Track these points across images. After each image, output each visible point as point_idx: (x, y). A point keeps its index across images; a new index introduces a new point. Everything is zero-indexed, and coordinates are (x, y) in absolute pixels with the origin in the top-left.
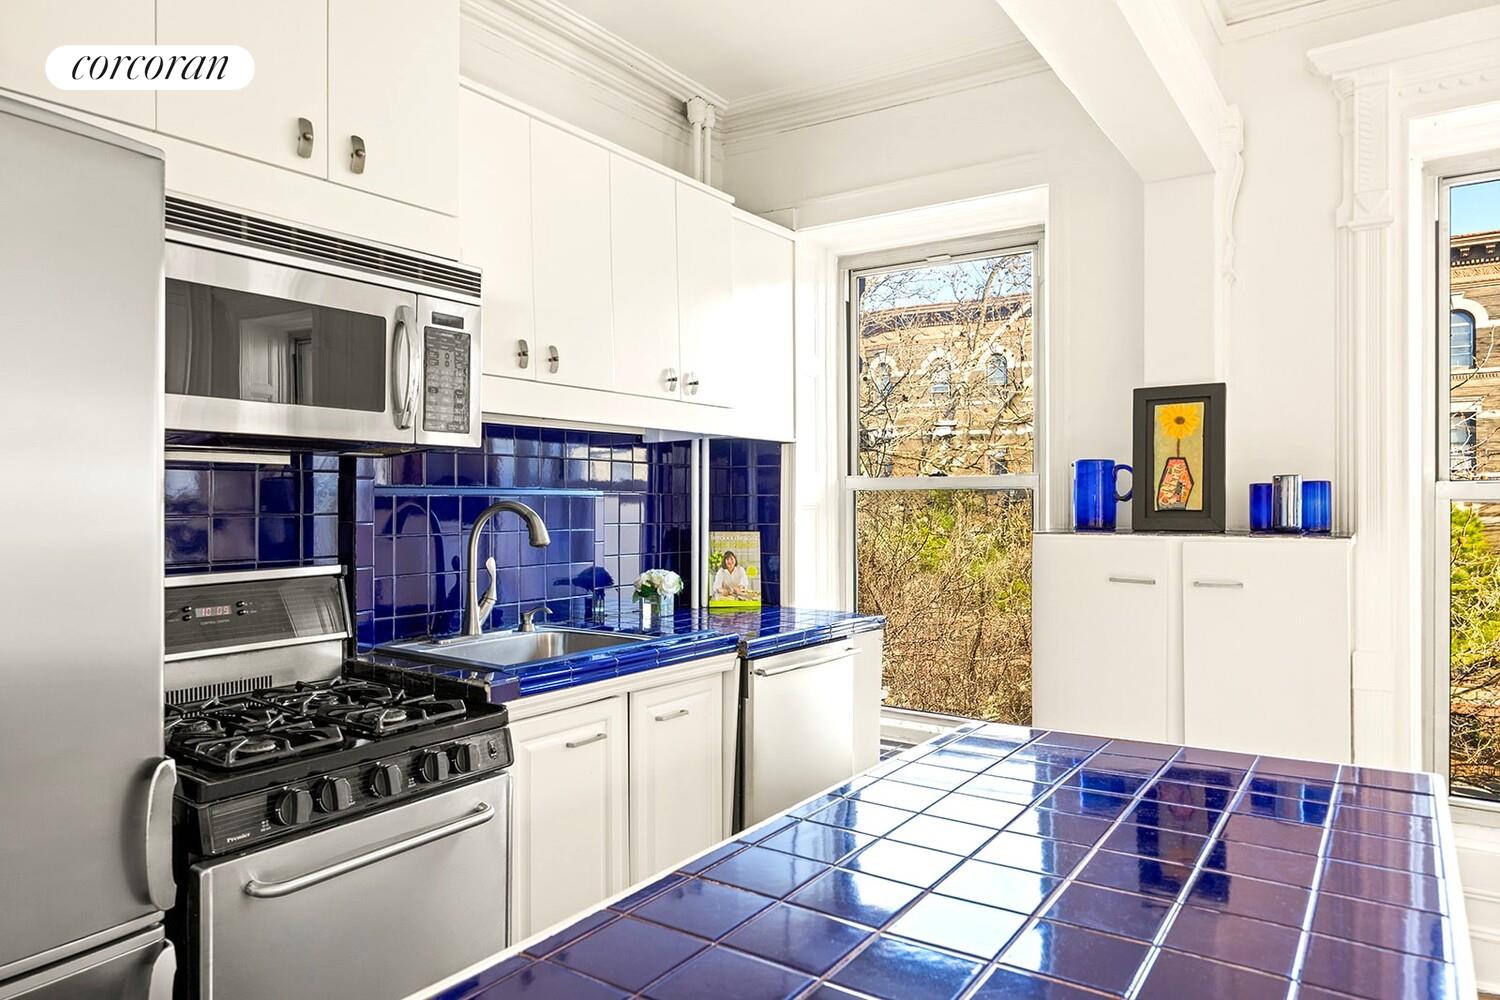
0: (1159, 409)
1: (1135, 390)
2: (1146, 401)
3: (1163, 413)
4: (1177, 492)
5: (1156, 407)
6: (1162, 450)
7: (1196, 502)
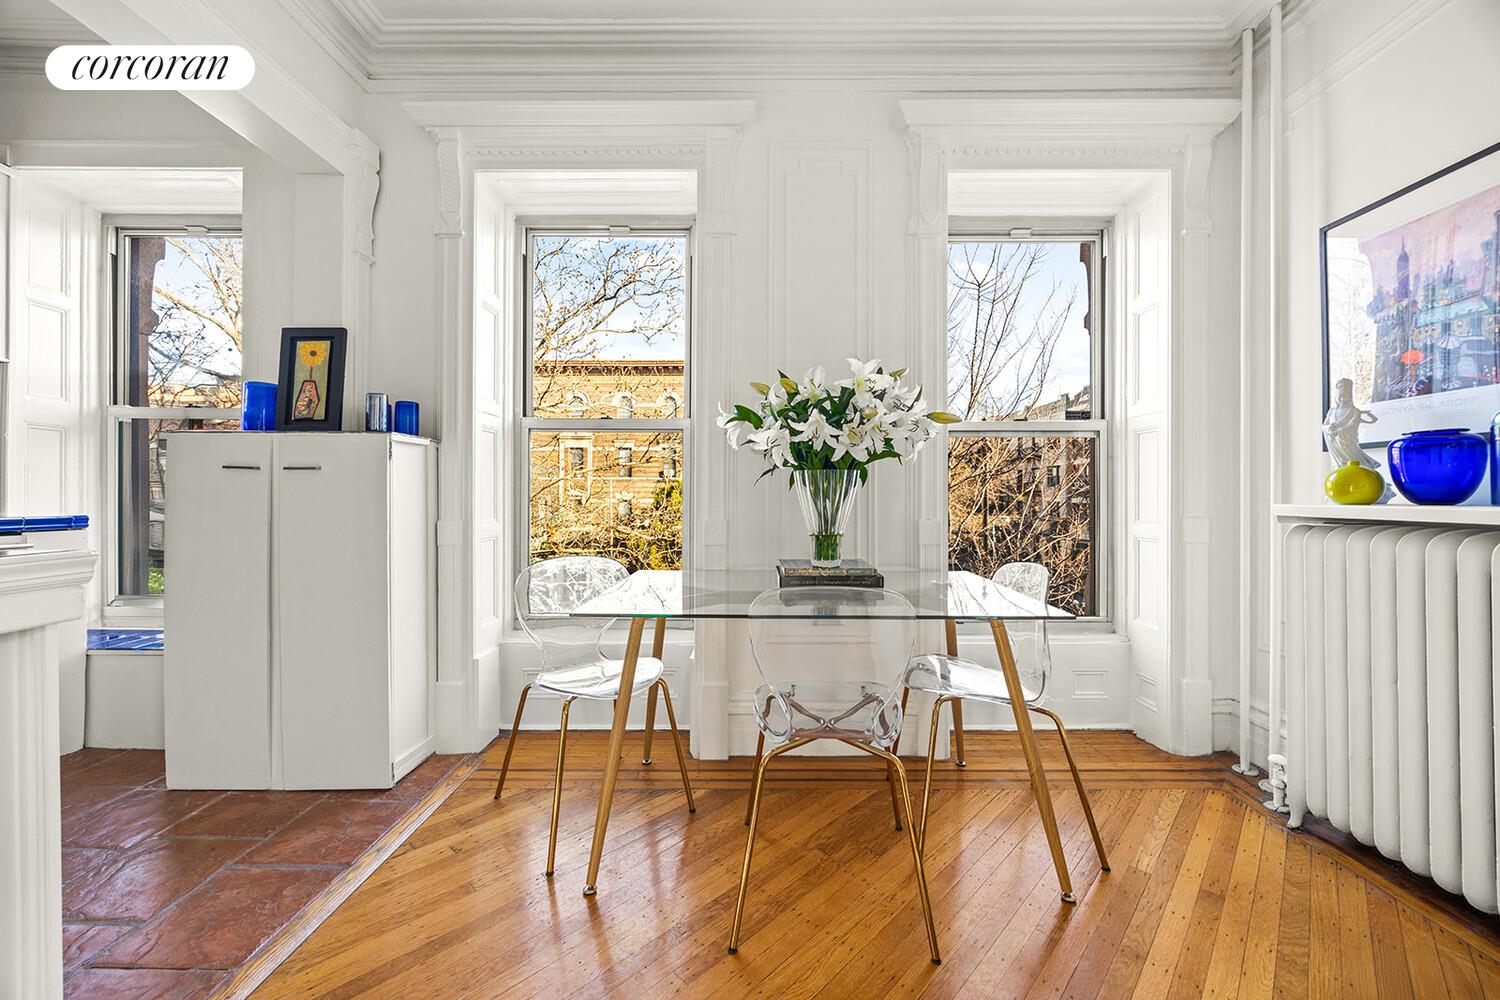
0: (300, 344)
1: (283, 329)
2: (292, 338)
3: (303, 347)
4: (308, 406)
5: (298, 343)
6: (300, 376)
7: (320, 414)
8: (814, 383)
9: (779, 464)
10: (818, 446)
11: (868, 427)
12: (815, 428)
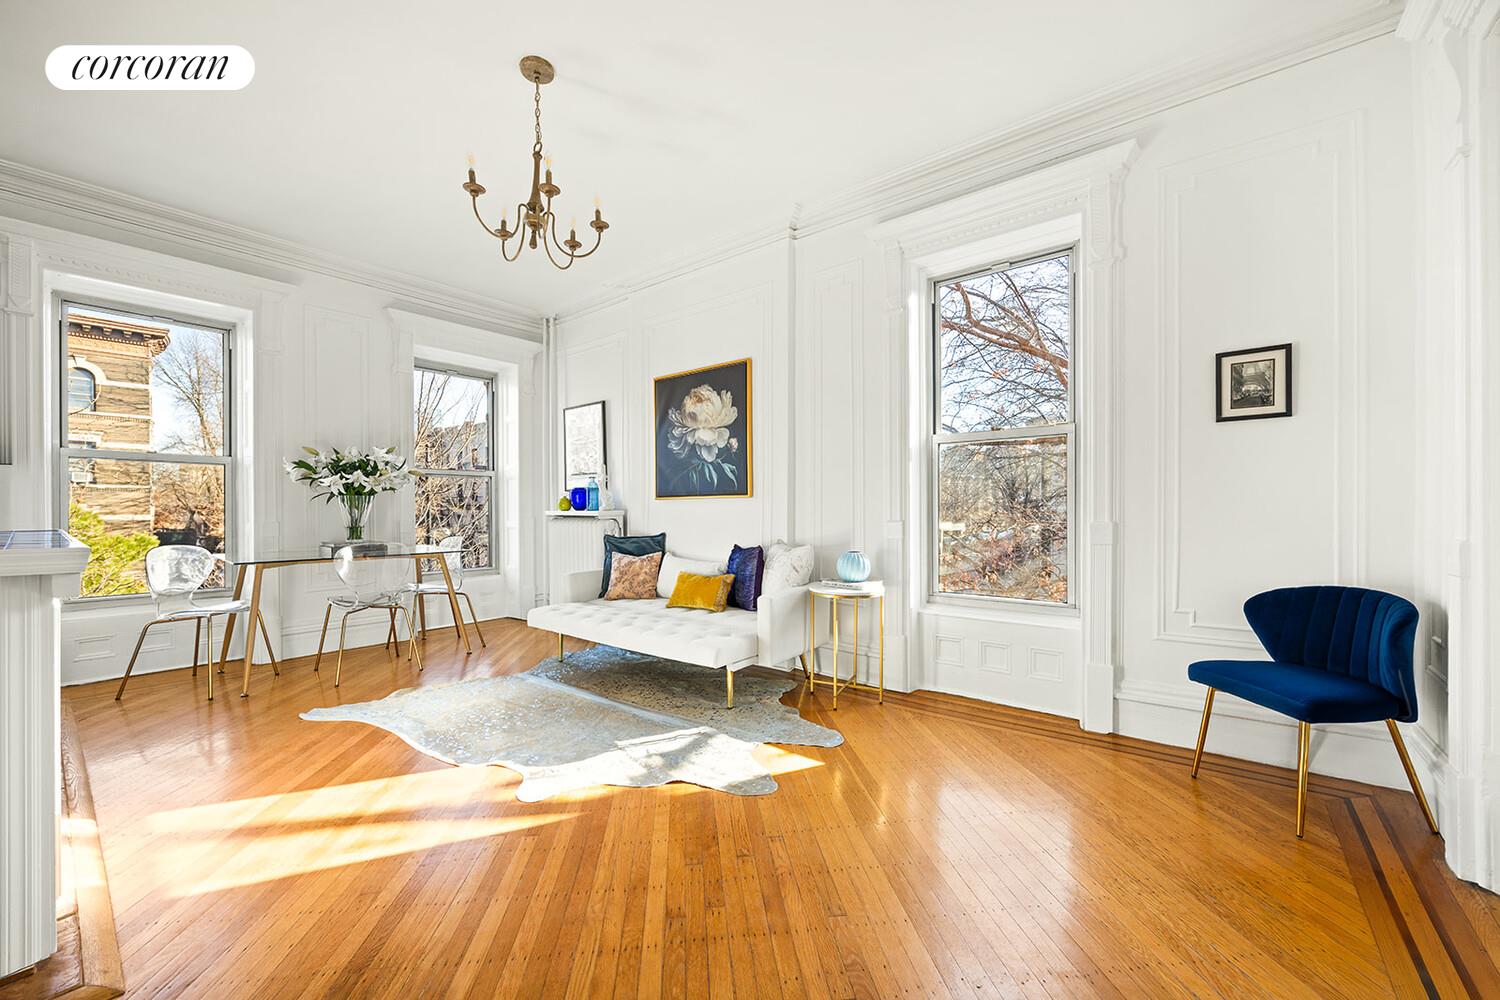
8: (351, 455)
9: (336, 493)
10: (356, 485)
11: (383, 478)
12: (357, 477)
